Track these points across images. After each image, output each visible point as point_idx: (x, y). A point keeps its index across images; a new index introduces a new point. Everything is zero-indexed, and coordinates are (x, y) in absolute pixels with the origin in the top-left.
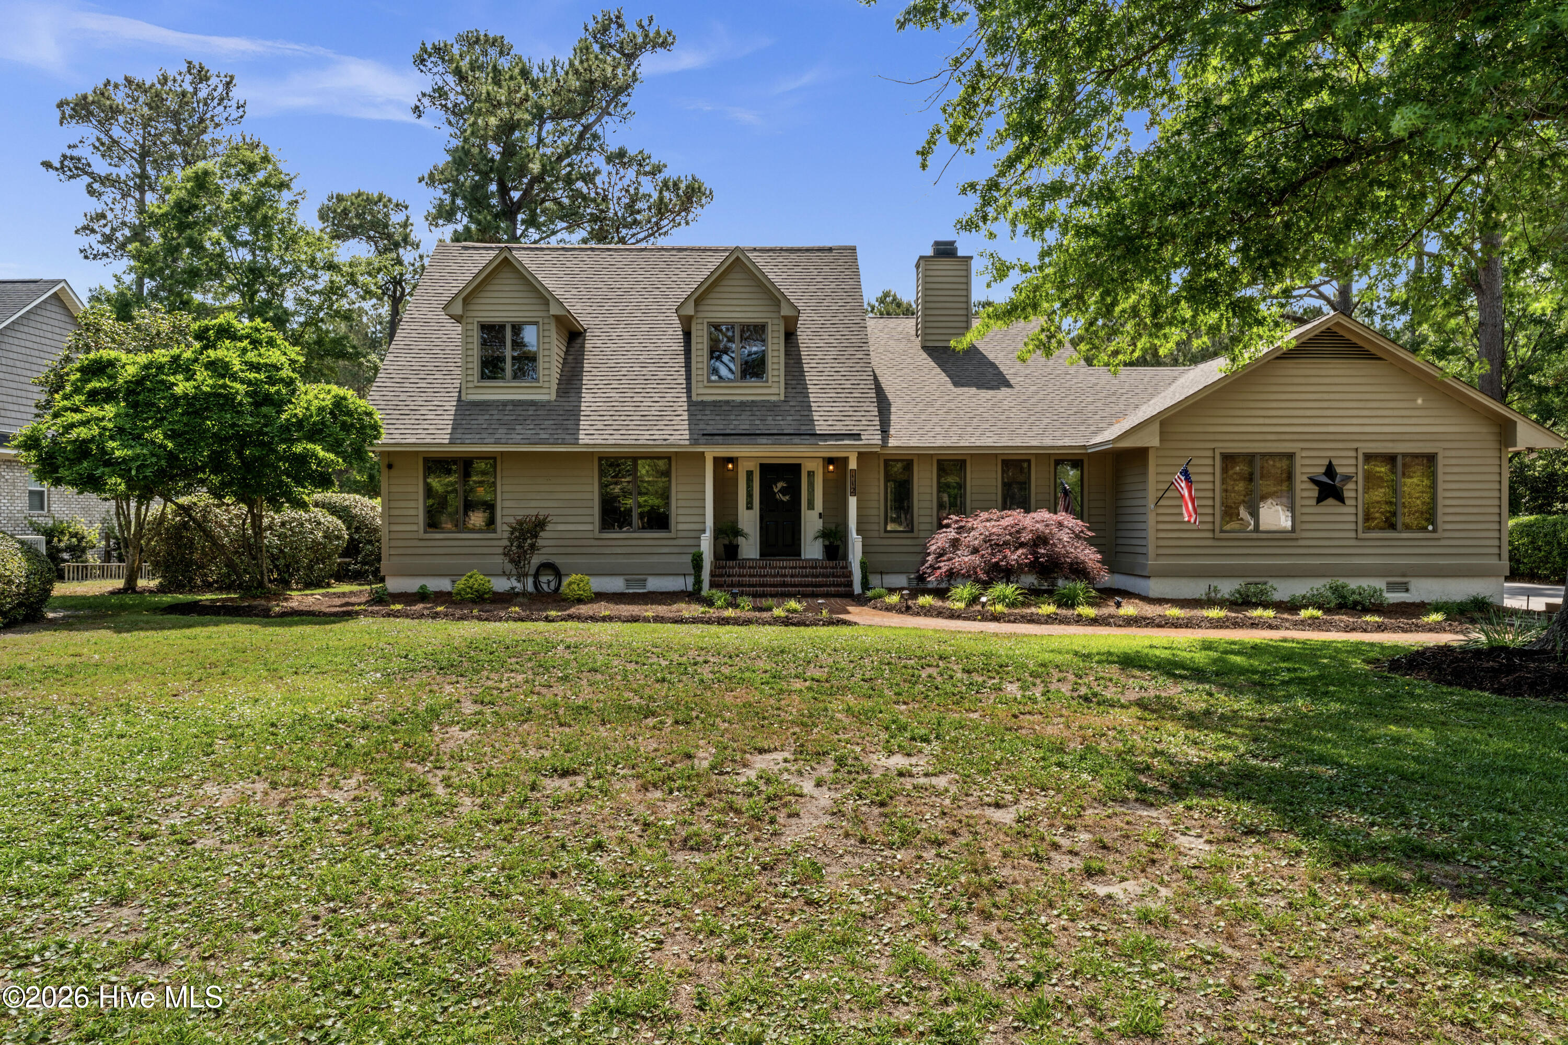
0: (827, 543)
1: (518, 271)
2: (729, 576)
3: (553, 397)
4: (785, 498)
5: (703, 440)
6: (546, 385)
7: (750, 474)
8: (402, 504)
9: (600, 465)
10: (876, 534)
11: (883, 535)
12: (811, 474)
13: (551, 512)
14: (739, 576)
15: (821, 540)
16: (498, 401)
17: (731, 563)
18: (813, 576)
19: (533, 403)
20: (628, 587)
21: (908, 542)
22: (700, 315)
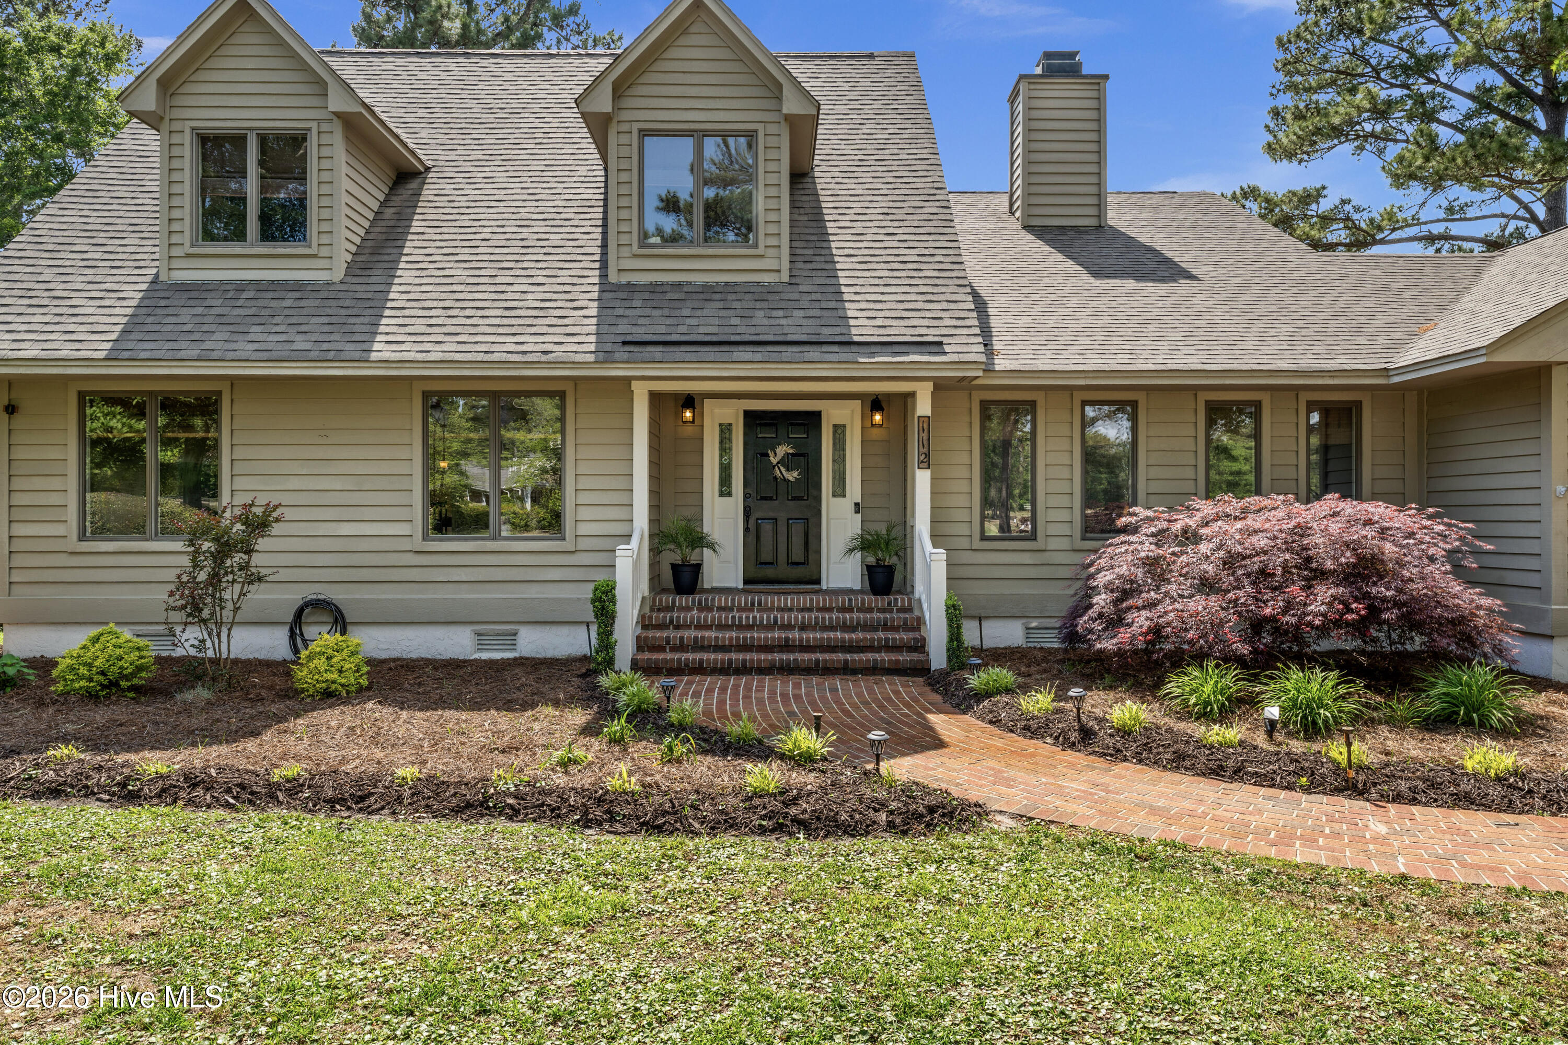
0: (871, 560)
1: (271, 31)
2: (678, 627)
3: (338, 274)
4: (792, 476)
5: (622, 353)
6: (324, 251)
7: (725, 431)
8: (38, 483)
9: (426, 407)
10: (964, 543)
11: (977, 544)
12: (839, 431)
13: (285, 499)
14: (699, 627)
15: (858, 555)
16: (229, 282)
17: (684, 600)
18: (846, 628)
19: (297, 287)
20: (480, 647)
21: (1026, 558)
22: (625, 115)
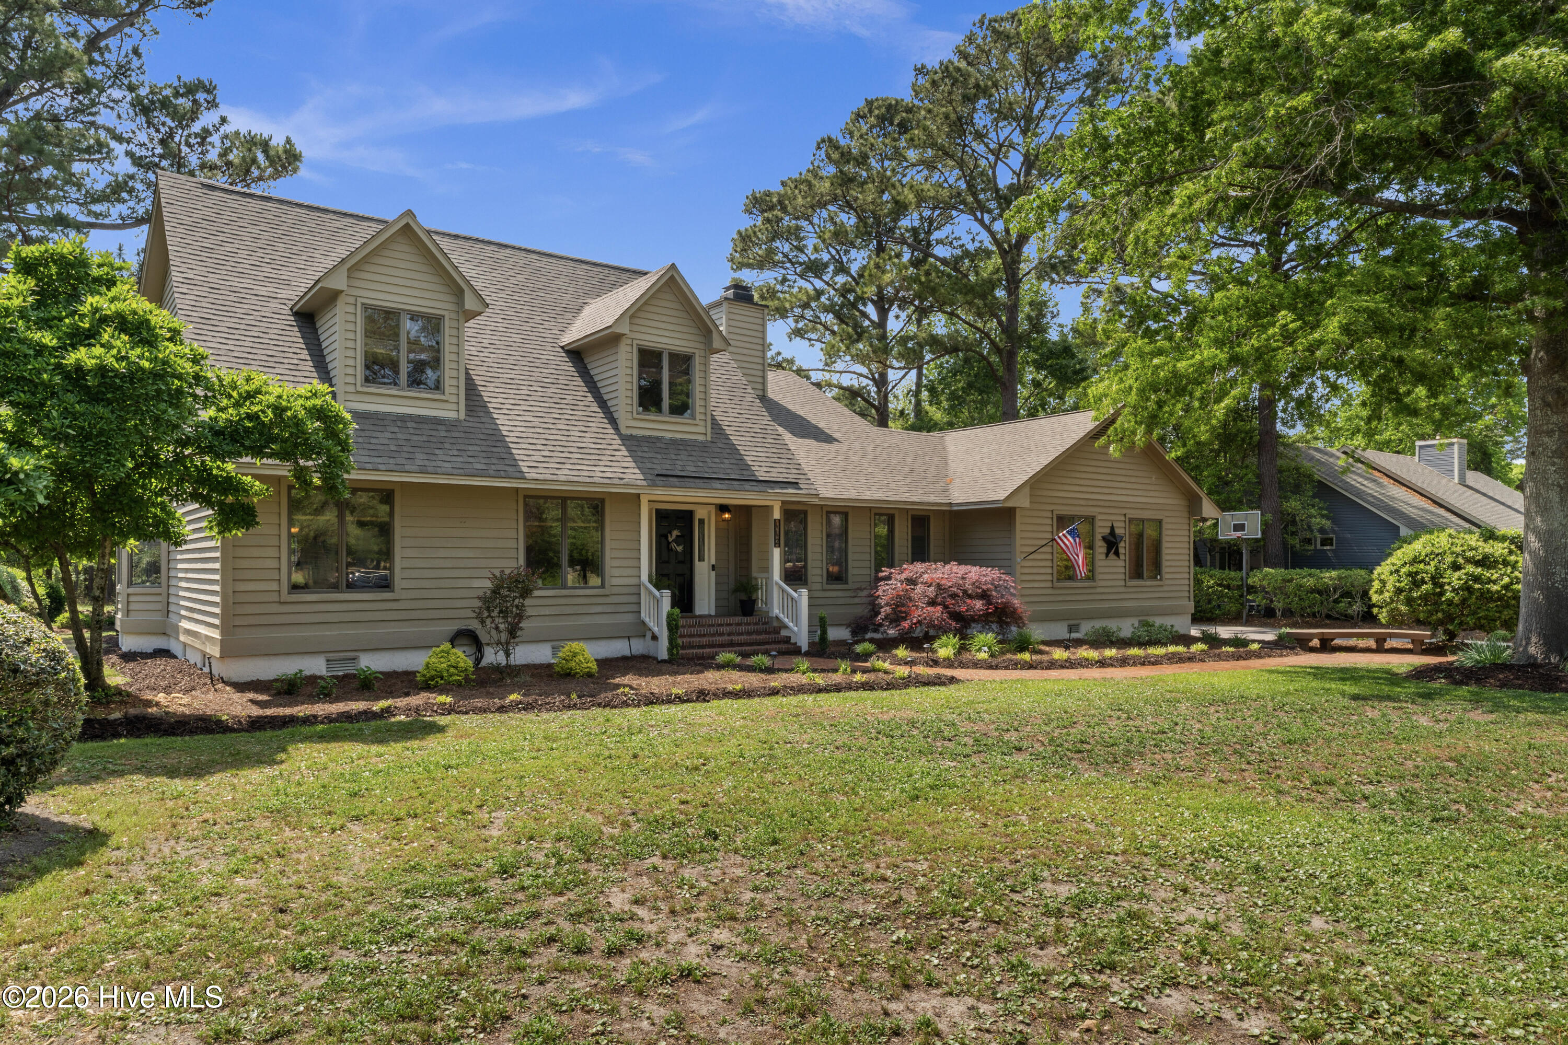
3: (461, 415)
4: (680, 549)
5: (659, 481)
6: (452, 399)
9: (526, 505)
12: (702, 522)
16: (390, 414)
19: (438, 421)
